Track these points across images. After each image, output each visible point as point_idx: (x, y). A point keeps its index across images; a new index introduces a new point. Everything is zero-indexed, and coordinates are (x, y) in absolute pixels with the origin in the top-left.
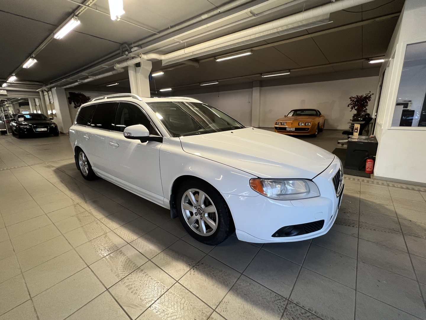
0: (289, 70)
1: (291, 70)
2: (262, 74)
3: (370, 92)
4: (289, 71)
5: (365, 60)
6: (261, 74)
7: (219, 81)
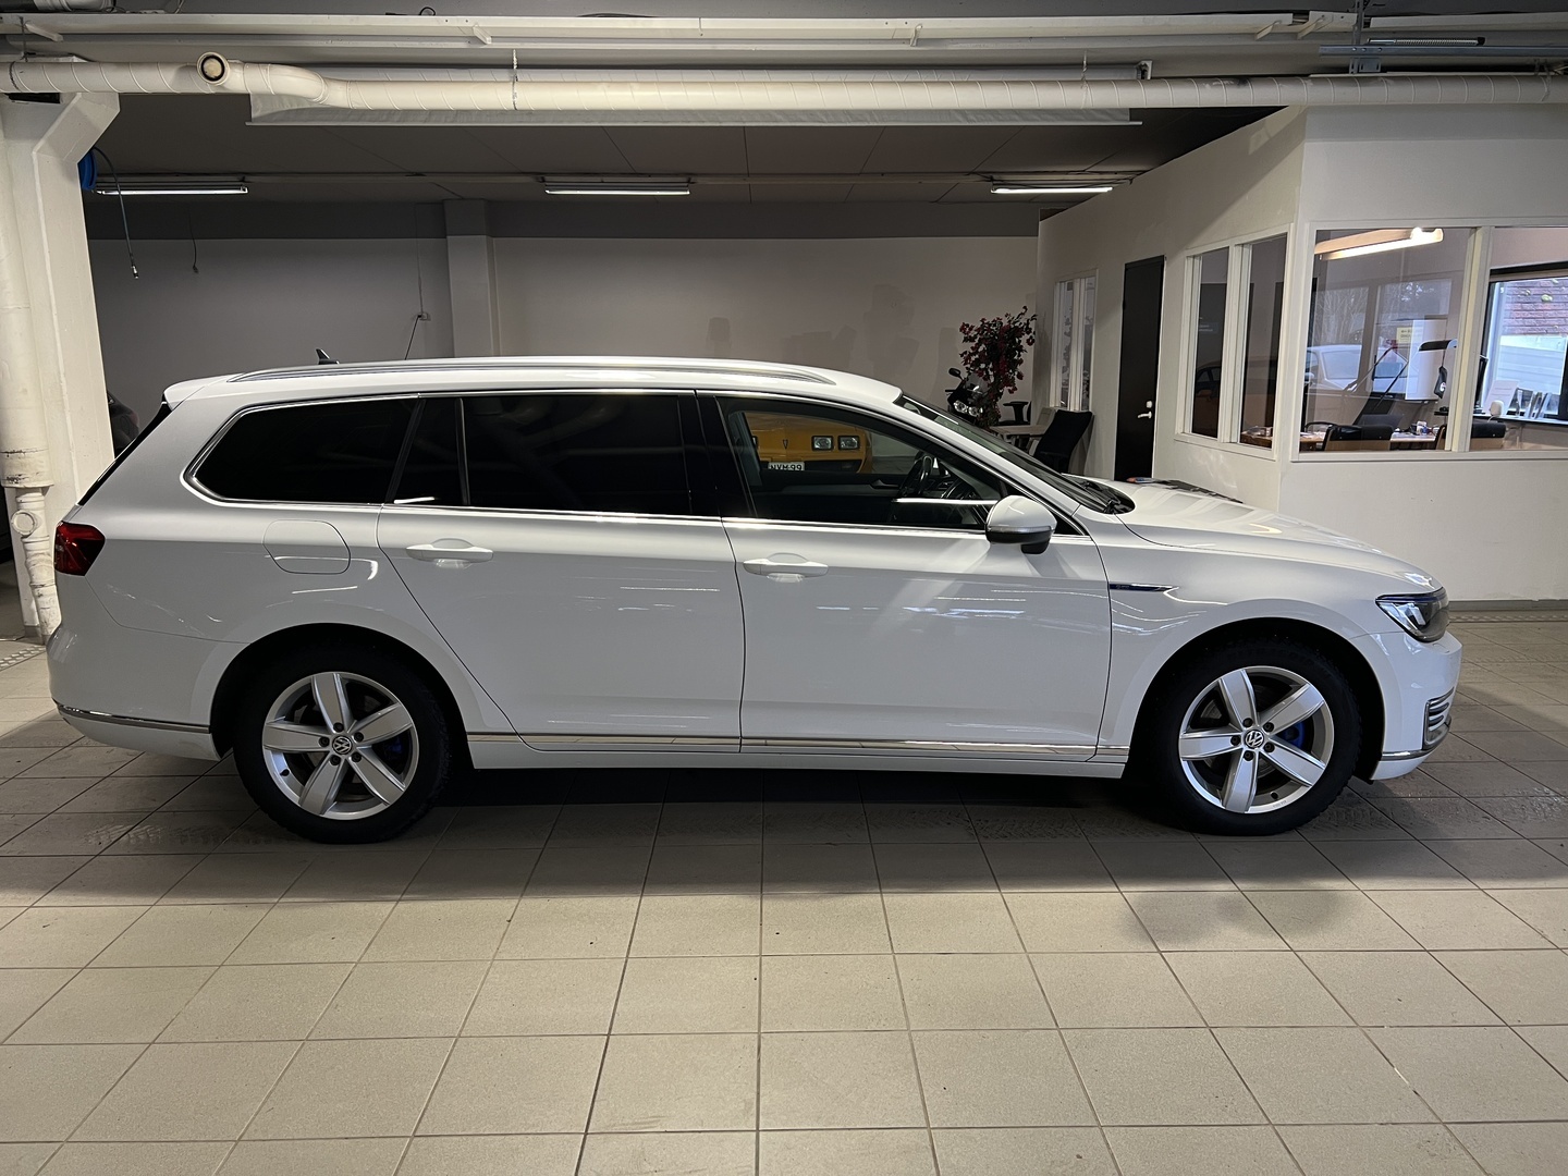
0: (688, 179)
1: (700, 180)
2: (547, 178)
3: (1025, 307)
4: (689, 182)
5: (978, 178)
6: (541, 177)
7: (248, 178)
